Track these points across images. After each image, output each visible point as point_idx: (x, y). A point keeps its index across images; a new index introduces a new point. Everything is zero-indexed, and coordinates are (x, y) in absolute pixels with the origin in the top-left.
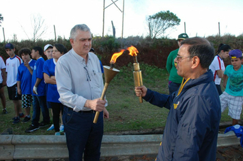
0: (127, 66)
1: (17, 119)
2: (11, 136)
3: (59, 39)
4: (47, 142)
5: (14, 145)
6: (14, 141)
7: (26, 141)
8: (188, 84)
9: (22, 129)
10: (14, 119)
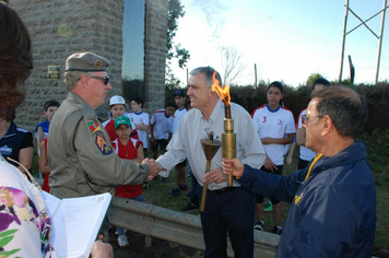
1: (177, 191)
2: (151, 206)
3: (260, 85)
4: (191, 224)
5: (154, 218)
6: (153, 213)
7: (167, 217)
8: (318, 164)
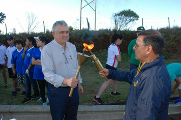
0: (98, 52)
1: (15, 92)
2: (9, 106)
3: (47, 32)
4: (37, 110)
5: (11, 113)
6: (11, 110)
7: (21, 110)
9: (19, 100)
10: (12, 92)
